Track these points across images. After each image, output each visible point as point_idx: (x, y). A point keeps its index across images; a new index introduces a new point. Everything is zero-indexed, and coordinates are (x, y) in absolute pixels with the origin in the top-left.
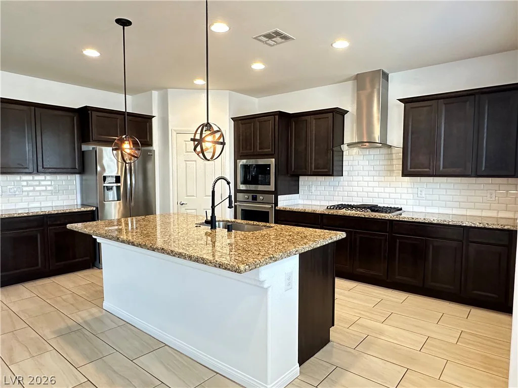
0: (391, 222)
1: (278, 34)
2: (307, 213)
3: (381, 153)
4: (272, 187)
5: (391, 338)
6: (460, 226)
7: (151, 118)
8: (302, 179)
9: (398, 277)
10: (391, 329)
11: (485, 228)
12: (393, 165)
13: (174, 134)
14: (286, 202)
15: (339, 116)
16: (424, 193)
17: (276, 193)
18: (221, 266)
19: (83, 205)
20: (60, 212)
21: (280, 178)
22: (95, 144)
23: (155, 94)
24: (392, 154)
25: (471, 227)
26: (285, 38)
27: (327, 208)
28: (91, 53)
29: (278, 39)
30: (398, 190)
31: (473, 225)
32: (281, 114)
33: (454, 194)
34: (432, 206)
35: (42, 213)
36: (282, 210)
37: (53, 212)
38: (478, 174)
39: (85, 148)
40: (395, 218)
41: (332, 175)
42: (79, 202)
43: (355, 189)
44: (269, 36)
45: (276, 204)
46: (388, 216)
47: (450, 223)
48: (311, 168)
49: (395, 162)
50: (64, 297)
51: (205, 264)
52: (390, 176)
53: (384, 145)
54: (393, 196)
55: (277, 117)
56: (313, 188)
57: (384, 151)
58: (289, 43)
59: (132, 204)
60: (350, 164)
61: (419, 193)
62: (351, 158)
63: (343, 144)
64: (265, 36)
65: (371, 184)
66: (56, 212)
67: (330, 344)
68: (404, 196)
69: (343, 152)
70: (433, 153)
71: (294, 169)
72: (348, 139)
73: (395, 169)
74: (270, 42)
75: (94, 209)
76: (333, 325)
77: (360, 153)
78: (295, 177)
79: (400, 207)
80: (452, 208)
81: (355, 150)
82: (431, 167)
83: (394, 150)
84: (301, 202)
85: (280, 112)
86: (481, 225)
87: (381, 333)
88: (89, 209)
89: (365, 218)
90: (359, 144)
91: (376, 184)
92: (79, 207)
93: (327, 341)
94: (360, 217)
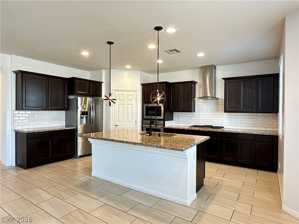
0: (221, 133)
1: (175, 50)
2: (180, 129)
3: (213, 102)
4: (162, 118)
5: (228, 182)
6: (252, 134)
7: (101, 83)
8: (175, 113)
9: (225, 158)
10: (227, 179)
11: (262, 135)
12: (219, 107)
13: (113, 91)
14: (169, 124)
15: (193, 85)
16: (233, 120)
17: (164, 120)
18: (173, 149)
19: (66, 126)
20: (60, 129)
21: (166, 113)
22: (76, 96)
23: (104, 72)
24: (218, 102)
25: (257, 135)
26: (178, 51)
27: (190, 127)
28: (85, 54)
29: (175, 52)
30: (222, 119)
31: (257, 134)
32: (167, 83)
33: (247, 120)
34: (237, 126)
35: (52, 130)
36: (167, 128)
37: (57, 130)
38: (258, 111)
39: (71, 97)
40: (222, 131)
41: (191, 112)
42: (64, 125)
43: (201, 118)
44: (171, 51)
45: (164, 125)
46: (220, 130)
47: (248, 133)
48: (181, 108)
49: (220, 106)
50: (68, 171)
51: (165, 148)
52: (218, 112)
53: (214, 98)
54: (219, 121)
55: (165, 84)
56: (181, 118)
57: (215, 101)
58: (179, 53)
59: (93, 126)
60: (198, 107)
61: (231, 120)
62: (199, 104)
63: (195, 98)
64: (169, 51)
65: (209, 116)
66: (58, 129)
67: (204, 186)
68: (224, 121)
69: (195, 101)
70: (238, 102)
71: (172, 109)
72: (197, 95)
73: (220, 109)
74: (171, 53)
75: (75, 128)
76: (204, 178)
77: (203, 102)
78: (172, 112)
79: (223, 126)
80: (253, 127)
81: (201, 100)
82: (237, 109)
83: (219, 101)
84: (174, 124)
85: (166, 82)
86: (261, 134)
87: (224, 181)
88: (73, 128)
89: (209, 131)
90: (205, 97)
91: (211, 116)
92: (64, 127)
93: (203, 185)
94: (206, 131)
